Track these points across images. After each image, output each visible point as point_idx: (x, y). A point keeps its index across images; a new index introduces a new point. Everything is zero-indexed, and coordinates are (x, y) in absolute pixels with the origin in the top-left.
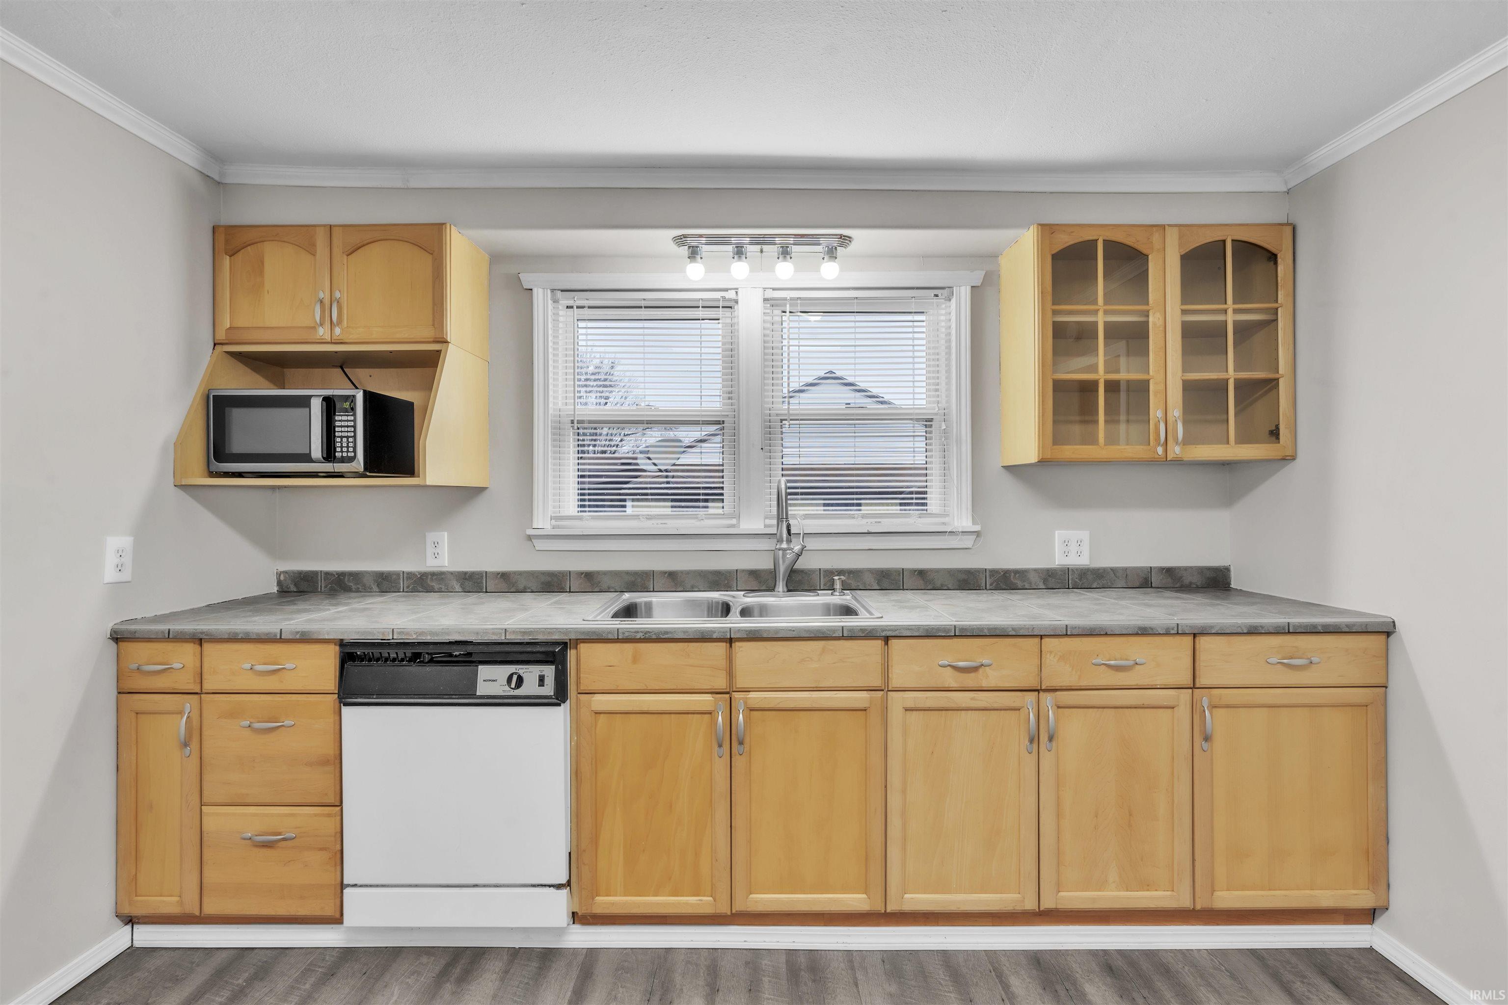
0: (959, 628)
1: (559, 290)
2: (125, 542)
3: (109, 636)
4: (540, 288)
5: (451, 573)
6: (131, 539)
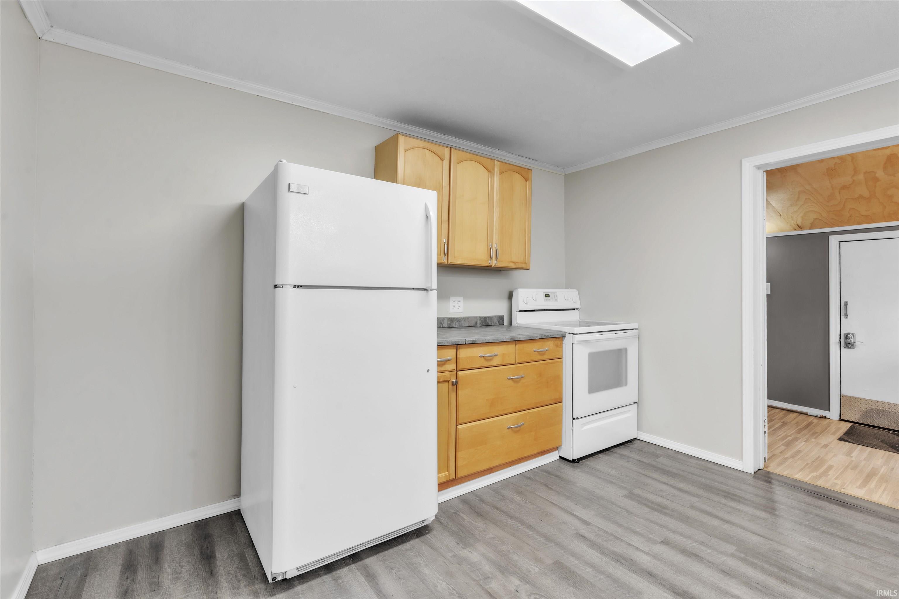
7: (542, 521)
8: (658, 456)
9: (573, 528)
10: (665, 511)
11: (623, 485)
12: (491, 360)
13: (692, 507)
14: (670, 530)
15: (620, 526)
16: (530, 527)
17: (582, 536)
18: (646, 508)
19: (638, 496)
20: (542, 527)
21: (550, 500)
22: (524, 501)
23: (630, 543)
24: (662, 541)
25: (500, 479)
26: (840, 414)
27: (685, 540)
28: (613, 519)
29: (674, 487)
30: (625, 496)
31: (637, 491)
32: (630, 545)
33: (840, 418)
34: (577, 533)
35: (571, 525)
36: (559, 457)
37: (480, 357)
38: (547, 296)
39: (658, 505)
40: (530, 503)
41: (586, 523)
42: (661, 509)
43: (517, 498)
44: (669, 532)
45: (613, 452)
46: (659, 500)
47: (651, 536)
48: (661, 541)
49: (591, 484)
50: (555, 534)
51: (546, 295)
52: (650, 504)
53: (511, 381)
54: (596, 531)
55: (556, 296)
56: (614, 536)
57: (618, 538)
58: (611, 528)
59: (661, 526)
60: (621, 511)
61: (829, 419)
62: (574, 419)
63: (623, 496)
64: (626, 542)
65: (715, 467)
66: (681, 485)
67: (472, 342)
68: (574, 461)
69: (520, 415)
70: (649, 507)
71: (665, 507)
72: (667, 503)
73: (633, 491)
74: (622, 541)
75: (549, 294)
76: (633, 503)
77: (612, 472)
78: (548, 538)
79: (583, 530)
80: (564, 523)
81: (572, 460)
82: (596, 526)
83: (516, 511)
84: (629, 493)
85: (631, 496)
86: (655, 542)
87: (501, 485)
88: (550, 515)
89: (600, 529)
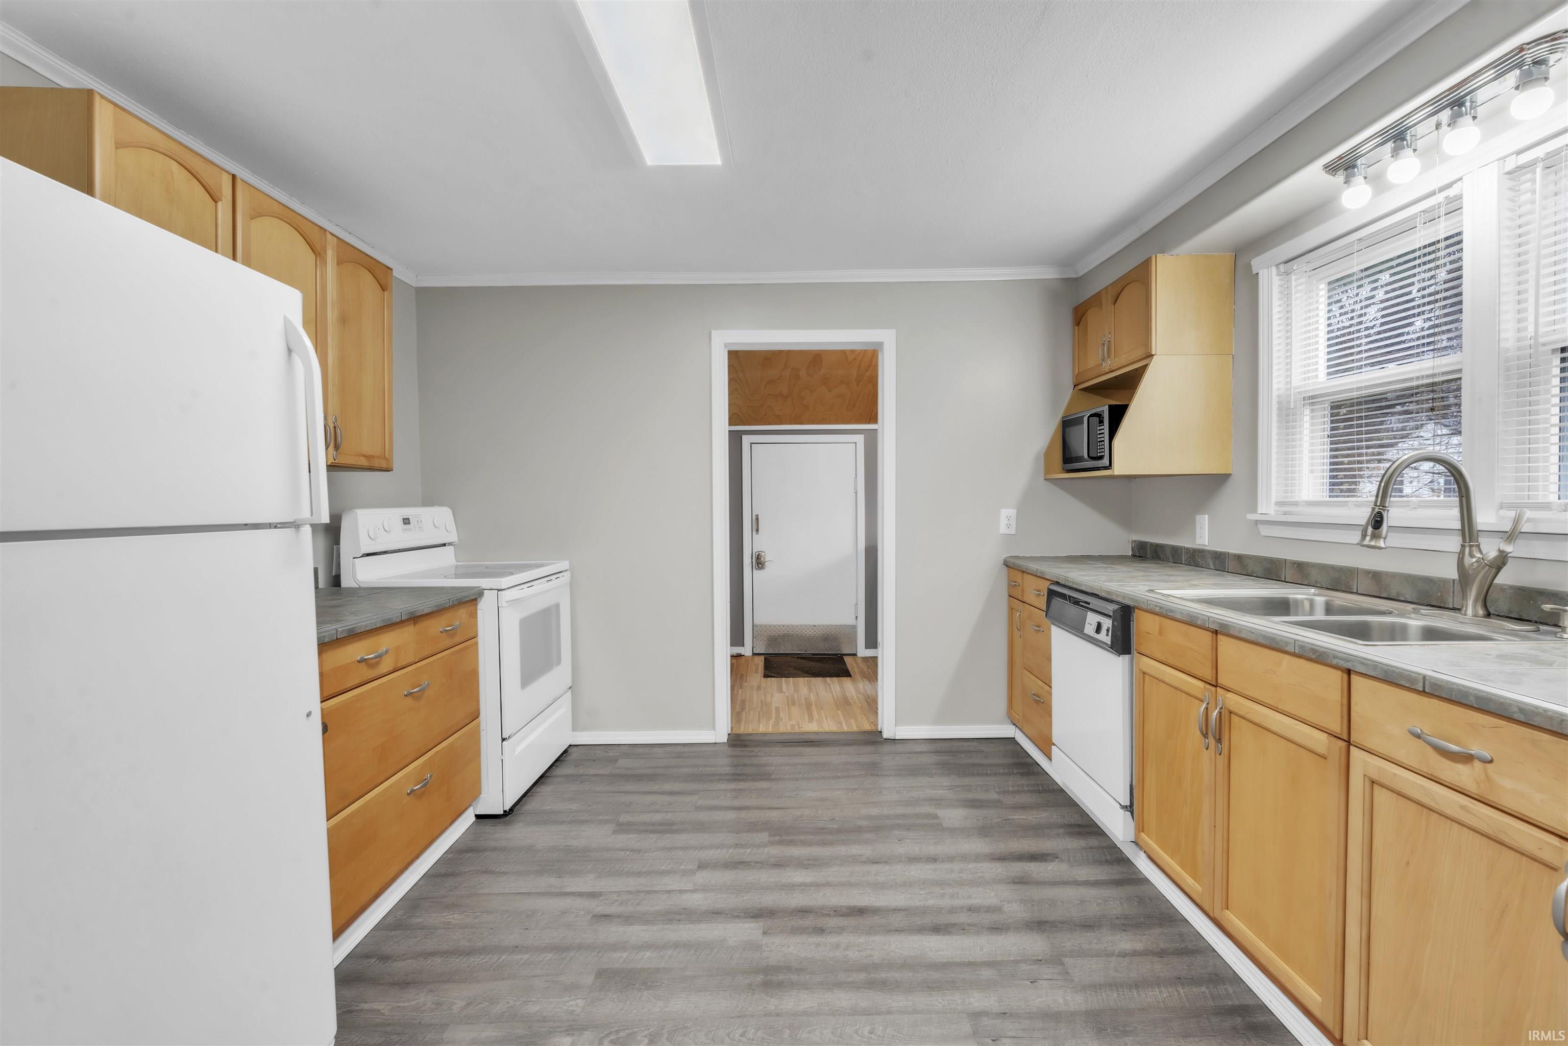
0: (1430, 682)
1: (1281, 263)
2: (1012, 512)
3: (1003, 563)
4: (1265, 268)
5: (1209, 551)
6: (1015, 511)
7: (527, 929)
8: (614, 760)
9: (582, 913)
10: (674, 828)
11: (600, 817)
12: (378, 664)
13: (698, 808)
14: (695, 848)
15: (639, 874)
16: (516, 949)
17: (603, 916)
18: (651, 835)
19: (630, 824)
20: (536, 938)
21: (514, 892)
22: (471, 916)
23: (667, 888)
24: (698, 867)
25: (395, 901)
26: (753, 647)
27: (718, 851)
28: (623, 870)
29: (663, 793)
30: (615, 832)
31: (624, 818)
32: (669, 892)
33: (753, 653)
34: (594, 916)
35: (576, 911)
36: (475, 817)
37: (359, 662)
38: (406, 521)
39: (662, 824)
40: (485, 914)
41: (593, 895)
42: (667, 828)
43: (454, 918)
44: (697, 851)
45: (552, 776)
46: (658, 817)
47: (682, 867)
48: (696, 867)
49: (556, 836)
50: (565, 937)
51: (404, 519)
52: (651, 828)
53: (409, 698)
54: (616, 898)
55: (419, 521)
56: (642, 892)
57: (649, 891)
58: (632, 883)
59: (684, 848)
60: (626, 855)
61: (744, 657)
62: (503, 740)
63: (612, 834)
64: (662, 891)
65: (686, 749)
66: (667, 787)
67: (348, 633)
68: (506, 814)
69: (426, 760)
70: (652, 832)
71: (672, 824)
72: (669, 816)
73: (620, 820)
74: (656, 892)
75: (408, 519)
76: (631, 836)
77: (573, 806)
78: (559, 949)
79: (598, 907)
80: (563, 913)
81: (502, 813)
82: (611, 892)
83: (471, 938)
84: (617, 825)
85: (623, 828)
86: (693, 872)
87: (402, 911)
88: (533, 913)
89: (619, 893)
